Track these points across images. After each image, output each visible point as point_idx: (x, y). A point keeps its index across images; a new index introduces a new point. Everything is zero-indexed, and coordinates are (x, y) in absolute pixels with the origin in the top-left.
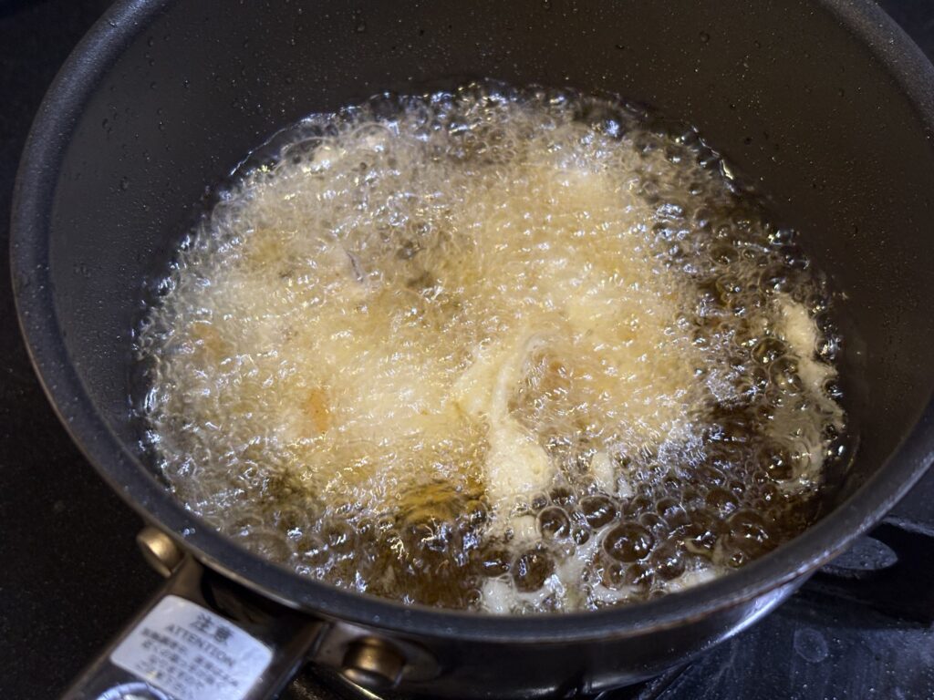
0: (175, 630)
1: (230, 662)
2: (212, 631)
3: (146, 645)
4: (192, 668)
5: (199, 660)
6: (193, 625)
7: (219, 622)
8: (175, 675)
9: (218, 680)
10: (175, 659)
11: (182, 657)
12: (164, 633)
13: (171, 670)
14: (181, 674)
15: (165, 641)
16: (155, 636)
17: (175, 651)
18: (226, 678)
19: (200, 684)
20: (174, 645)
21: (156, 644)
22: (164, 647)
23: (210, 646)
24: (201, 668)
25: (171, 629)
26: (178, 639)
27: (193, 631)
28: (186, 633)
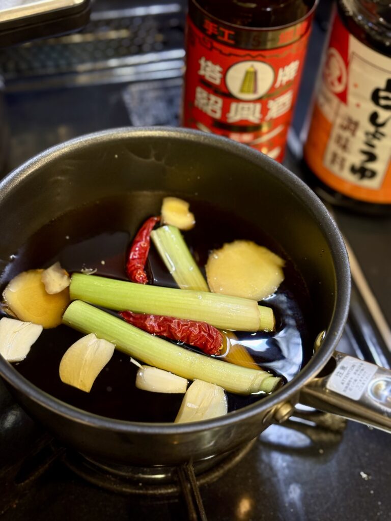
0: (343, 382)
1: (353, 366)
2: (342, 371)
3: (351, 390)
4: (359, 375)
5: (355, 373)
6: (340, 377)
7: (337, 369)
8: (362, 379)
9: (362, 368)
10: (356, 380)
11: (354, 379)
12: (345, 385)
13: (360, 380)
14: (362, 378)
15: (348, 384)
16: (346, 387)
17: (353, 381)
18: (360, 366)
19: (365, 372)
20: (350, 381)
21: (350, 386)
22: (351, 384)
23: (349, 371)
24: (358, 373)
25: (343, 383)
26: (347, 381)
27: (343, 376)
28: (344, 378)
